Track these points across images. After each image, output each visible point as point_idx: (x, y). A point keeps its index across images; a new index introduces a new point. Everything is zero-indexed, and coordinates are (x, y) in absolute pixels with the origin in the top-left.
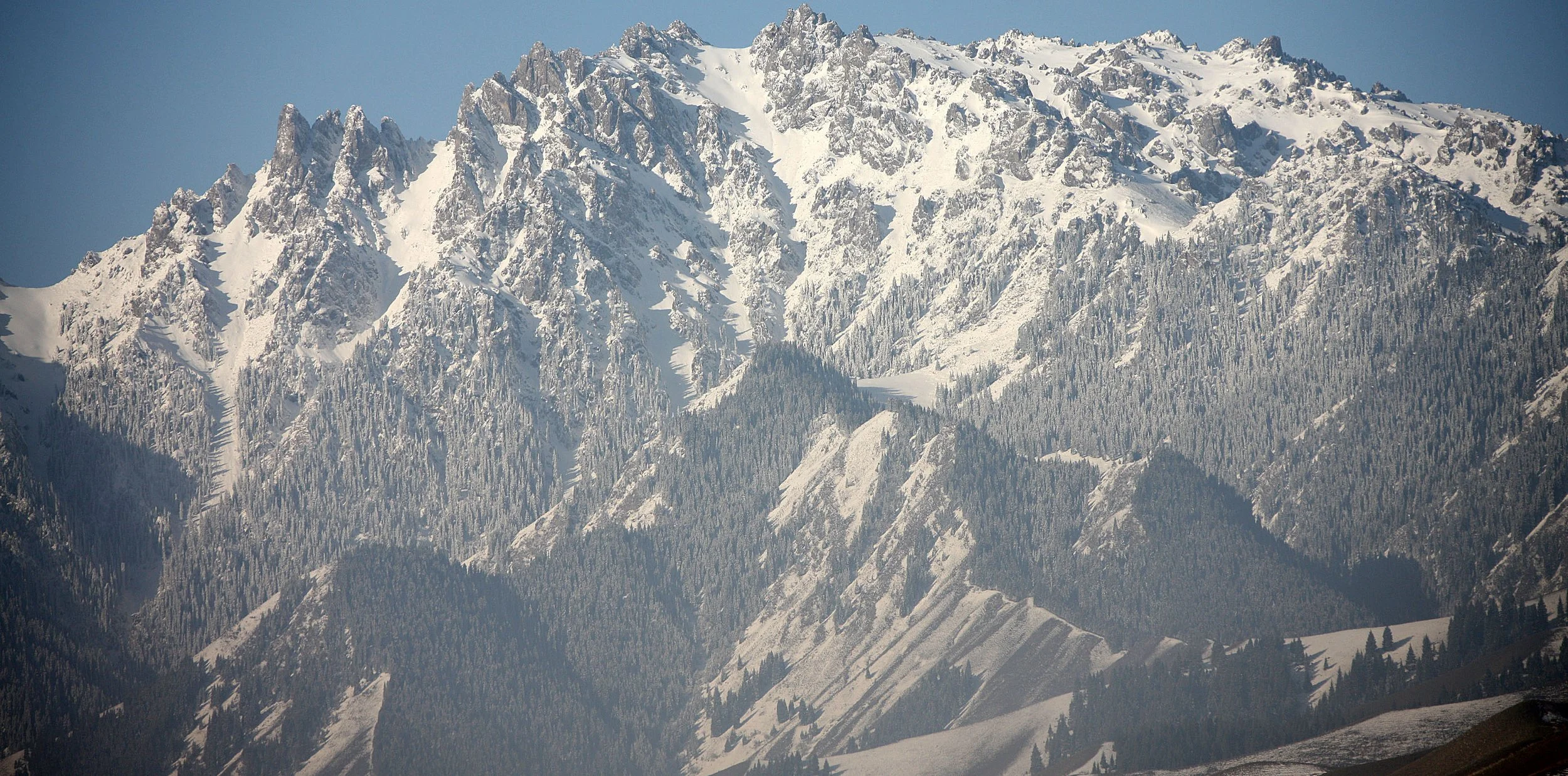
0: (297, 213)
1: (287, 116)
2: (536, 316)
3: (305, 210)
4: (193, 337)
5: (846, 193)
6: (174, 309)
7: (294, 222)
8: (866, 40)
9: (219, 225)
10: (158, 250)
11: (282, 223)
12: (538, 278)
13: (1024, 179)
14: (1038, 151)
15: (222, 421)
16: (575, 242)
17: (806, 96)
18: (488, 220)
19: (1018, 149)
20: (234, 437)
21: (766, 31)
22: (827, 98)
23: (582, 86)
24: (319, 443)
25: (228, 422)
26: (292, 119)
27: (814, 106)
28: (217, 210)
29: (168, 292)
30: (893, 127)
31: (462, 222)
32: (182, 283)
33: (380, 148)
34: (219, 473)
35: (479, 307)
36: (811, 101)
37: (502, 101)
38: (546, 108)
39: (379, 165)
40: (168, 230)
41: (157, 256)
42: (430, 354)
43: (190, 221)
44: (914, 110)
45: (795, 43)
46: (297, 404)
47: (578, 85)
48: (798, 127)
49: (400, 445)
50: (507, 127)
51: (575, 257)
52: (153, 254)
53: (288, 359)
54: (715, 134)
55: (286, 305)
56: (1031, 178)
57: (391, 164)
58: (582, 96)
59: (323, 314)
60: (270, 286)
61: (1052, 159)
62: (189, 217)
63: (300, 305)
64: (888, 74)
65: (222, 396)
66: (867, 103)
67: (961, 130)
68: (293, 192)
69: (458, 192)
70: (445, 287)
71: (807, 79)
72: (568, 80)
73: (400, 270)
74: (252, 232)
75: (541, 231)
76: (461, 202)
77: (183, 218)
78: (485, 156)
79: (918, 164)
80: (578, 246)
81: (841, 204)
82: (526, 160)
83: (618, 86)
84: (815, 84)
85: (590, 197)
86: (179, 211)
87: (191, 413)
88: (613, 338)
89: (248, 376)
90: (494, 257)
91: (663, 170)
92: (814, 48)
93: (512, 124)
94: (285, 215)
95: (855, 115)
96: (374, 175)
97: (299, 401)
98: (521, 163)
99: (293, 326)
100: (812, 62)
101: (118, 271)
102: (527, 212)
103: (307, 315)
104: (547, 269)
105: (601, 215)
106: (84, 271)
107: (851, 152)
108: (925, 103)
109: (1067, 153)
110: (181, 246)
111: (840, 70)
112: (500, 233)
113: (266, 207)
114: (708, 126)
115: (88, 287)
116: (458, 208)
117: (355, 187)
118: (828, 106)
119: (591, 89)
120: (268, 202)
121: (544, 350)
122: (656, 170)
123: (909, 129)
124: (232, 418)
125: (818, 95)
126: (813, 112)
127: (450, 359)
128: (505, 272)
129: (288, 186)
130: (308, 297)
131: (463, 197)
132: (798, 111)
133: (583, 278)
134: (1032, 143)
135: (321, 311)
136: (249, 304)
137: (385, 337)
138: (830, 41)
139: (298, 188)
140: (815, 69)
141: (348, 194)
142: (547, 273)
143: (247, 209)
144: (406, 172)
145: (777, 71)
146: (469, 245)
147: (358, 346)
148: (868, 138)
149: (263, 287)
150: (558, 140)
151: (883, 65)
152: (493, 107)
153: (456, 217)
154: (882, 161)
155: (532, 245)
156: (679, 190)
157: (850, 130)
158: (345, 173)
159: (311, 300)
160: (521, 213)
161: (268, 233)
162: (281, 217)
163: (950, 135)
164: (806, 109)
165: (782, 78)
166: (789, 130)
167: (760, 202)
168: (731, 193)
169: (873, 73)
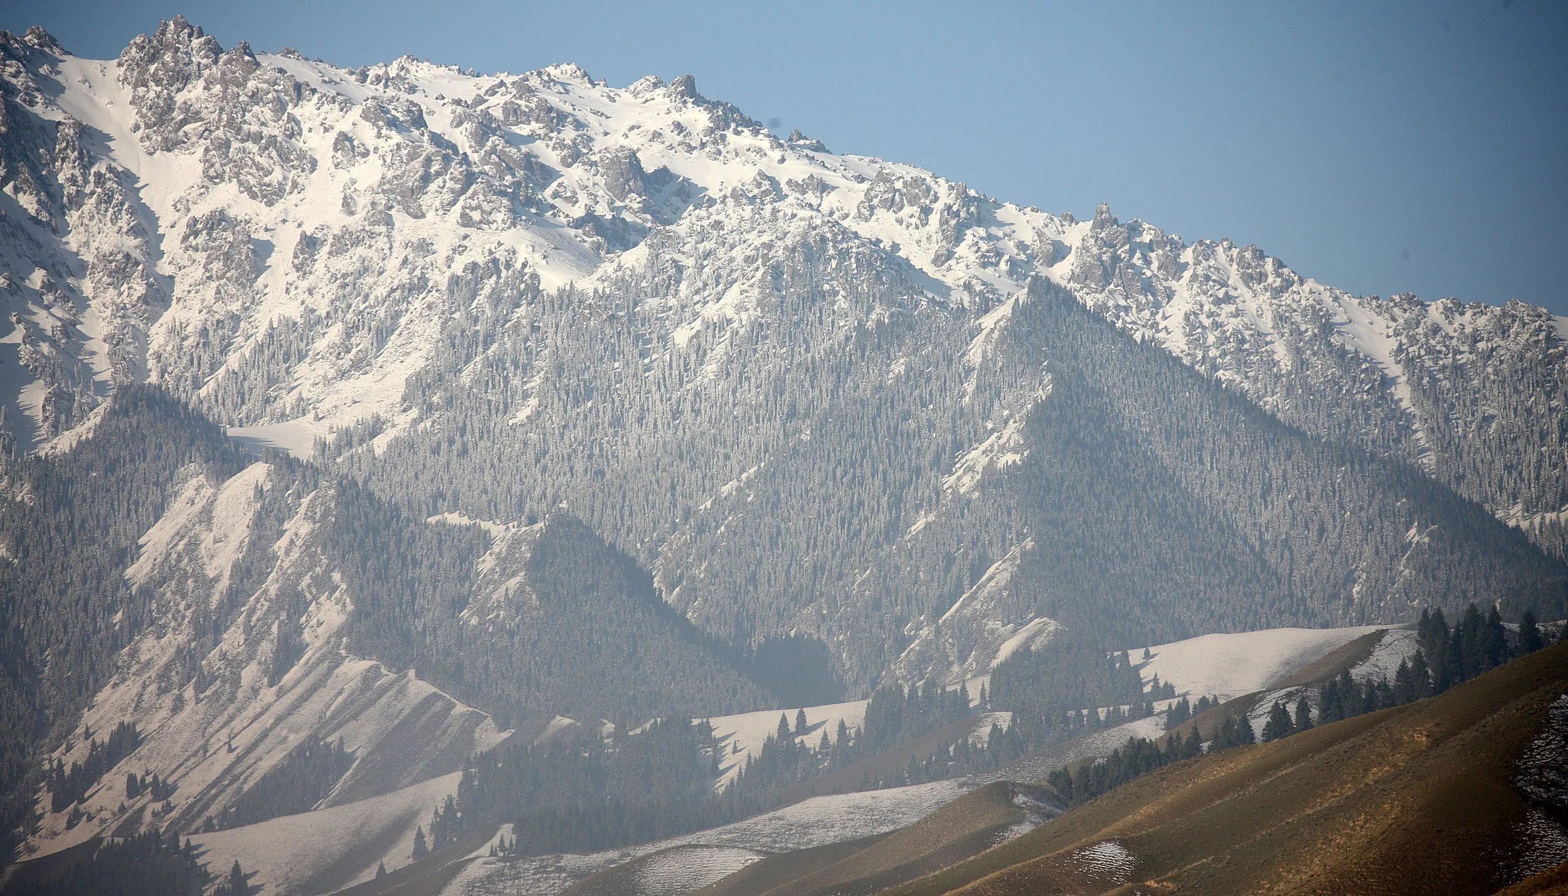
8: (247, 58)
13: (416, 217)
22: (202, 119)
27: (187, 128)
30: (274, 154)
36: (184, 122)
45: (168, 57)
48: (169, 150)
56: (423, 216)
64: (270, 96)
66: (246, 127)
71: (180, 98)
79: (301, 196)
91: (16, 190)
92: (189, 64)
100: (186, 79)
108: (310, 130)
109: (463, 191)
111: (217, 89)
126: (186, 134)
132: (170, 132)
138: (207, 57)
140: (189, 87)
148: (246, 165)
151: (265, 86)
154: (261, 191)
157: (227, 156)
163: (337, 166)
164: (178, 130)
165: (152, 95)
166: (158, 152)
167: (124, 230)
168: (92, 218)
169: (254, 94)
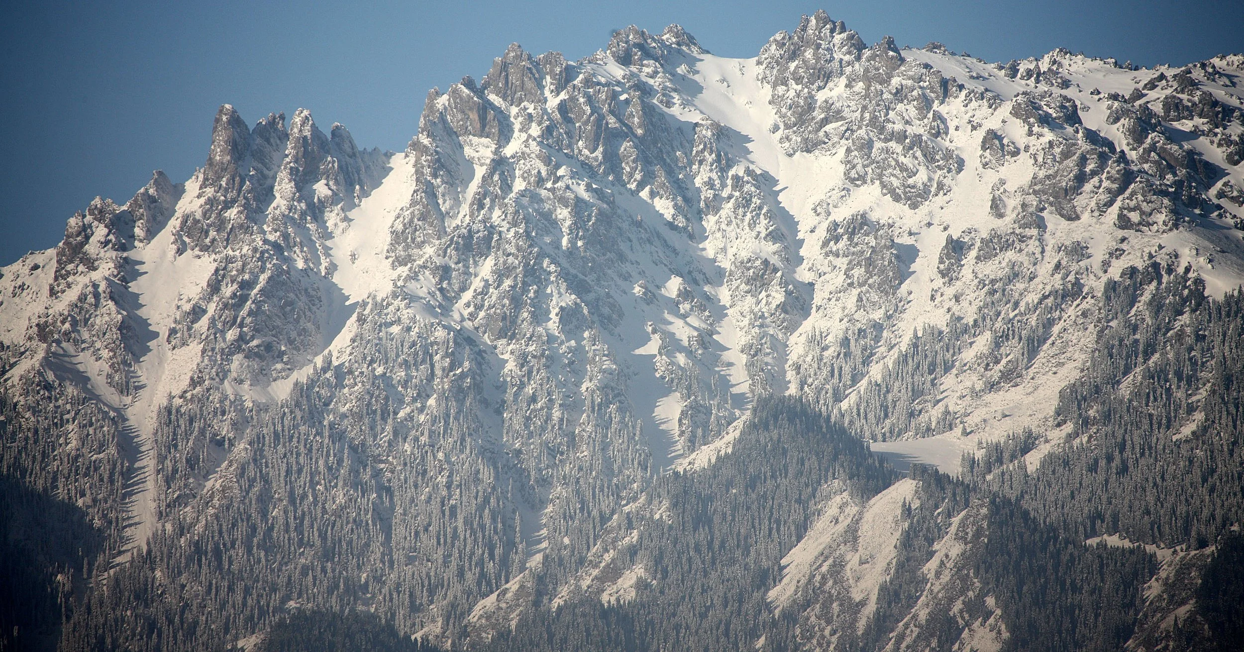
0: (231, 229)
1: (224, 118)
2: (501, 357)
3: (241, 226)
4: (106, 368)
5: (862, 229)
6: (85, 335)
7: (227, 240)
8: (891, 53)
9: (141, 241)
10: (70, 267)
11: (213, 241)
12: (505, 313)
13: (1070, 219)
14: (1088, 187)
15: (137, 465)
16: (550, 273)
17: (819, 115)
18: (449, 246)
19: (1064, 184)
20: (150, 484)
21: (775, 40)
22: (843, 118)
23: (563, 96)
24: (248, 493)
25: (144, 468)
26: (229, 122)
27: (829, 128)
28: (139, 223)
29: (80, 315)
30: (919, 154)
31: (420, 246)
32: (96, 306)
33: (329, 159)
34: (130, 525)
35: (437, 343)
36: (825, 121)
37: (471, 109)
38: (520, 119)
39: (327, 179)
40: (82, 244)
41: (68, 273)
42: (378, 396)
43: (108, 235)
44: (944, 136)
45: (809, 54)
46: (224, 449)
47: (558, 94)
48: (809, 151)
49: (341, 499)
50: (475, 140)
51: (549, 291)
52: (63, 272)
53: (215, 397)
54: (714, 155)
55: (215, 334)
56: (1078, 218)
57: (341, 178)
58: (563, 108)
59: (257, 346)
60: (197, 312)
61: (1104, 197)
62: (107, 230)
63: (231, 335)
64: (915, 93)
65: (137, 436)
66: (889, 126)
67: (998, 160)
68: (228, 205)
69: (416, 212)
70: (399, 318)
71: (821, 97)
72: (547, 88)
73: (347, 298)
74: (178, 249)
75: (510, 259)
76: (420, 223)
77: (100, 232)
78: (449, 172)
79: (947, 198)
80: (552, 278)
81: (855, 240)
82: (496, 177)
83: (604, 97)
84: (831, 102)
85: (568, 223)
86: (96, 223)
87: (101, 456)
88: (589, 385)
89: (168, 414)
90: (456, 287)
91: (653, 194)
92: (830, 61)
93: (481, 136)
94: (217, 231)
95: (875, 139)
96: (321, 189)
97: (226, 446)
98: (490, 181)
99: (222, 359)
100: (828, 77)
101: (23, 289)
102: (496, 237)
103: (240, 346)
104: (517, 302)
105: (580, 243)
107: (869, 181)
108: (957, 128)
109: (1121, 191)
110: (96, 263)
111: (860, 86)
112: (464, 260)
113: (197, 222)
114: (705, 146)
116: (416, 230)
117: (299, 201)
118: (844, 128)
119: (573, 99)
120: (198, 216)
121: (509, 396)
122: (644, 194)
123: (938, 157)
124: (148, 462)
125: (833, 114)
126: (827, 134)
127: (401, 402)
128: (468, 305)
129: (222, 198)
130: (241, 326)
131: (423, 217)
132: (810, 132)
133: (557, 315)
134: (1081, 178)
135: (255, 343)
136: (173, 332)
137: (328, 375)
138: (849, 53)
139: (234, 201)
140: (830, 84)
141: (290, 210)
142: (516, 307)
143: (174, 224)
144: (357, 187)
145: (787, 85)
146: (427, 272)
147: (296, 384)
148: (889, 166)
149: (189, 313)
150: (533, 155)
151: (910, 83)
152: (460, 116)
153: (413, 240)
154: (905, 193)
155: (500, 274)
156: (670, 218)
157: (869, 157)
158: (288, 186)
159: (245, 329)
160: (488, 239)
161: (197, 251)
162: (212, 234)
163: (985, 165)
164: (818, 130)
165: (792, 93)
166: (798, 154)
167: (763, 235)
168: (729, 223)
169: (898, 91)
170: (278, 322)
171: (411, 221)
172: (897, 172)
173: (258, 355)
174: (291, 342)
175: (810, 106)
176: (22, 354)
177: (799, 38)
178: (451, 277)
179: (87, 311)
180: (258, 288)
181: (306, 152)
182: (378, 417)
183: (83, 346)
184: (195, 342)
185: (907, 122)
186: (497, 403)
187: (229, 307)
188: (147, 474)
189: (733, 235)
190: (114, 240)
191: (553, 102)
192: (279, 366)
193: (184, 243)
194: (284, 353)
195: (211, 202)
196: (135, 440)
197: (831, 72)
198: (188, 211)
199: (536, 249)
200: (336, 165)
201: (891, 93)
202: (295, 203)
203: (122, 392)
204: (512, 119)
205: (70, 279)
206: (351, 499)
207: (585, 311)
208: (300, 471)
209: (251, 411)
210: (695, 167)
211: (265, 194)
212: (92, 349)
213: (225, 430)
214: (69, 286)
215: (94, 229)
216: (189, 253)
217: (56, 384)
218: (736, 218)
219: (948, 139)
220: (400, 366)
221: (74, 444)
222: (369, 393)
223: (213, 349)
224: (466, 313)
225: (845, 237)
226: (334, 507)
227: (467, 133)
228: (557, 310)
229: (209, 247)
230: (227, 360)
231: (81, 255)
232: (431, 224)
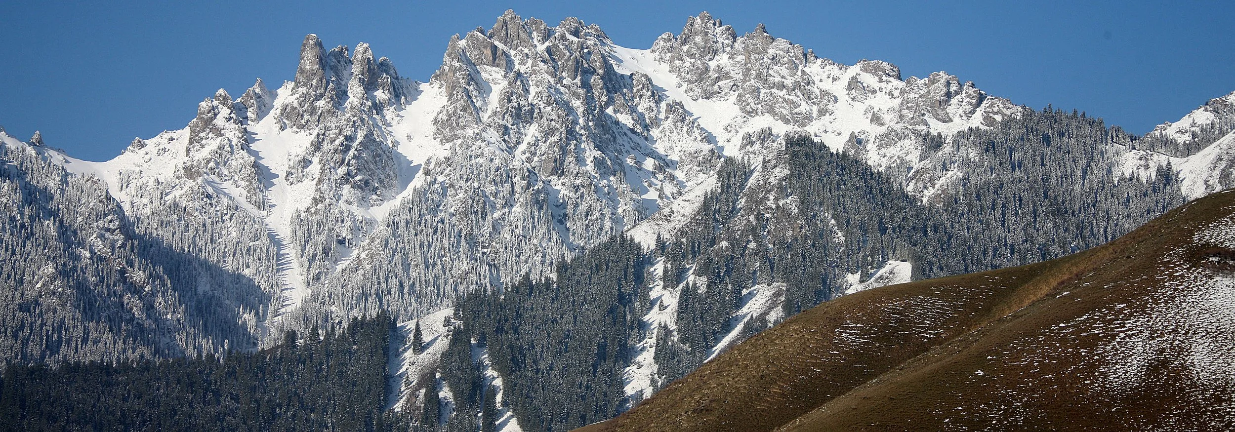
0: (321, 114)
2: (554, 187)
3: (329, 111)
4: (245, 193)
5: (769, 137)
6: (226, 172)
7: (318, 121)
9: (253, 121)
10: (202, 135)
11: (308, 121)
12: (556, 157)
14: (954, 101)
15: (281, 252)
16: (581, 135)
17: (713, 75)
18: (506, 113)
19: (938, 98)
20: (295, 264)
21: (662, 38)
23: (547, 44)
24: (392, 259)
25: (287, 254)
26: (316, 44)
28: (250, 109)
29: (220, 158)
31: (463, 128)
32: (232, 153)
33: (385, 75)
34: (287, 289)
35: (515, 170)
37: (485, 47)
38: (519, 57)
39: (384, 88)
40: (212, 119)
41: (202, 139)
42: (478, 201)
43: (230, 114)
44: (813, 85)
46: (345, 247)
47: (544, 43)
49: (465, 267)
50: (488, 68)
51: (583, 146)
52: (197, 139)
53: (335, 210)
54: (650, 92)
55: (330, 169)
57: (392, 89)
58: (548, 50)
59: (359, 180)
60: (306, 162)
61: (969, 108)
62: (230, 111)
63: (342, 171)
65: (277, 235)
67: (862, 96)
68: (318, 98)
69: (458, 106)
70: (482, 154)
72: (535, 39)
73: (412, 162)
74: (281, 127)
75: (553, 123)
76: (462, 113)
77: (224, 112)
78: (477, 84)
80: (584, 138)
81: (766, 145)
82: (519, 83)
83: (576, 47)
84: (721, 66)
85: (581, 109)
86: (221, 106)
87: (257, 243)
88: (625, 208)
89: (298, 221)
90: (514, 140)
93: (493, 66)
94: (311, 115)
95: (761, 87)
96: (380, 95)
97: (347, 244)
98: (514, 85)
99: (336, 187)
101: (165, 151)
102: (537, 111)
103: (347, 179)
104: (564, 151)
105: (591, 124)
106: (133, 151)
107: (760, 113)
110: (223, 132)
112: (517, 123)
113: (294, 109)
114: (643, 86)
115: (141, 161)
116: (459, 118)
117: (367, 100)
118: (732, 84)
119: (555, 46)
120: (296, 104)
121: (569, 210)
122: (609, 111)
123: (812, 97)
124: (291, 251)
125: (722, 75)
127: (493, 207)
129: (314, 93)
130: (348, 165)
131: (464, 109)
133: (592, 162)
134: (949, 95)
135: (358, 178)
136: (289, 174)
137: (436, 186)
139: (322, 96)
141: (362, 105)
143: (274, 113)
144: (403, 97)
145: (682, 60)
146: (492, 130)
149: (299, 162)
150: (543, 71)
152: (476, 52)
153: (457, 124)
155: (548, 133)
156: (631, 126)
158: (359, 89)
159: (350, 168)
160: (532, 112)
161: (295, 129)
162: (306, 117)
170: (372, 167)
171: (455, 112)
172: (785, 105)
173: (360, 187)
174: (381, 181)
175: (707, 69)
176: (173, 187)
177: (689, 30)
178: (509, 133)
179: (226, 156)
180: (357, 142)
181: (369, 70)
182: (480, 216)
183: (226, 178)
184: (309, 179)
185: (783, 77)
186: (559, 216)
187: (339, 151)
188: (290, 259)
189: (676, 139)
190: (235, 117)
191: (541, 48)
192: (374, 197)
193: (284, 123)
194: (377, 188)
195: (305, 95)
196: (276, 237)
197: (717, 50)
198: (287, 102)
199: (570, 118)
200: (389, 80)
201: (769, 59)
202: (364, 101)
203: (259, 208)
204: (512, 58)
205: (204, 142)
206: (473, 267)
207: (609, 163)
208: (429, 246)
209: (361, 222)
210: (637, 100)
211: (341, 95)
212: (232, 180)
213: (345, 233)
214: (203, 146)
215: (220, 110)
216: (288, 130)
217: (215, 195)
218: (676, 128)
219: (815, 87)
220: (490, 183)
221: (234, 234)
222: (471, 198)
223: (329, 179)
224: (524, 157)
225: (758, 142)
226: (460, 272)
227: (482, 63)
228: (592, 159)
229: (304, 126)
230: (340, 187)
231: (211, 126)
232: (471, 114)
